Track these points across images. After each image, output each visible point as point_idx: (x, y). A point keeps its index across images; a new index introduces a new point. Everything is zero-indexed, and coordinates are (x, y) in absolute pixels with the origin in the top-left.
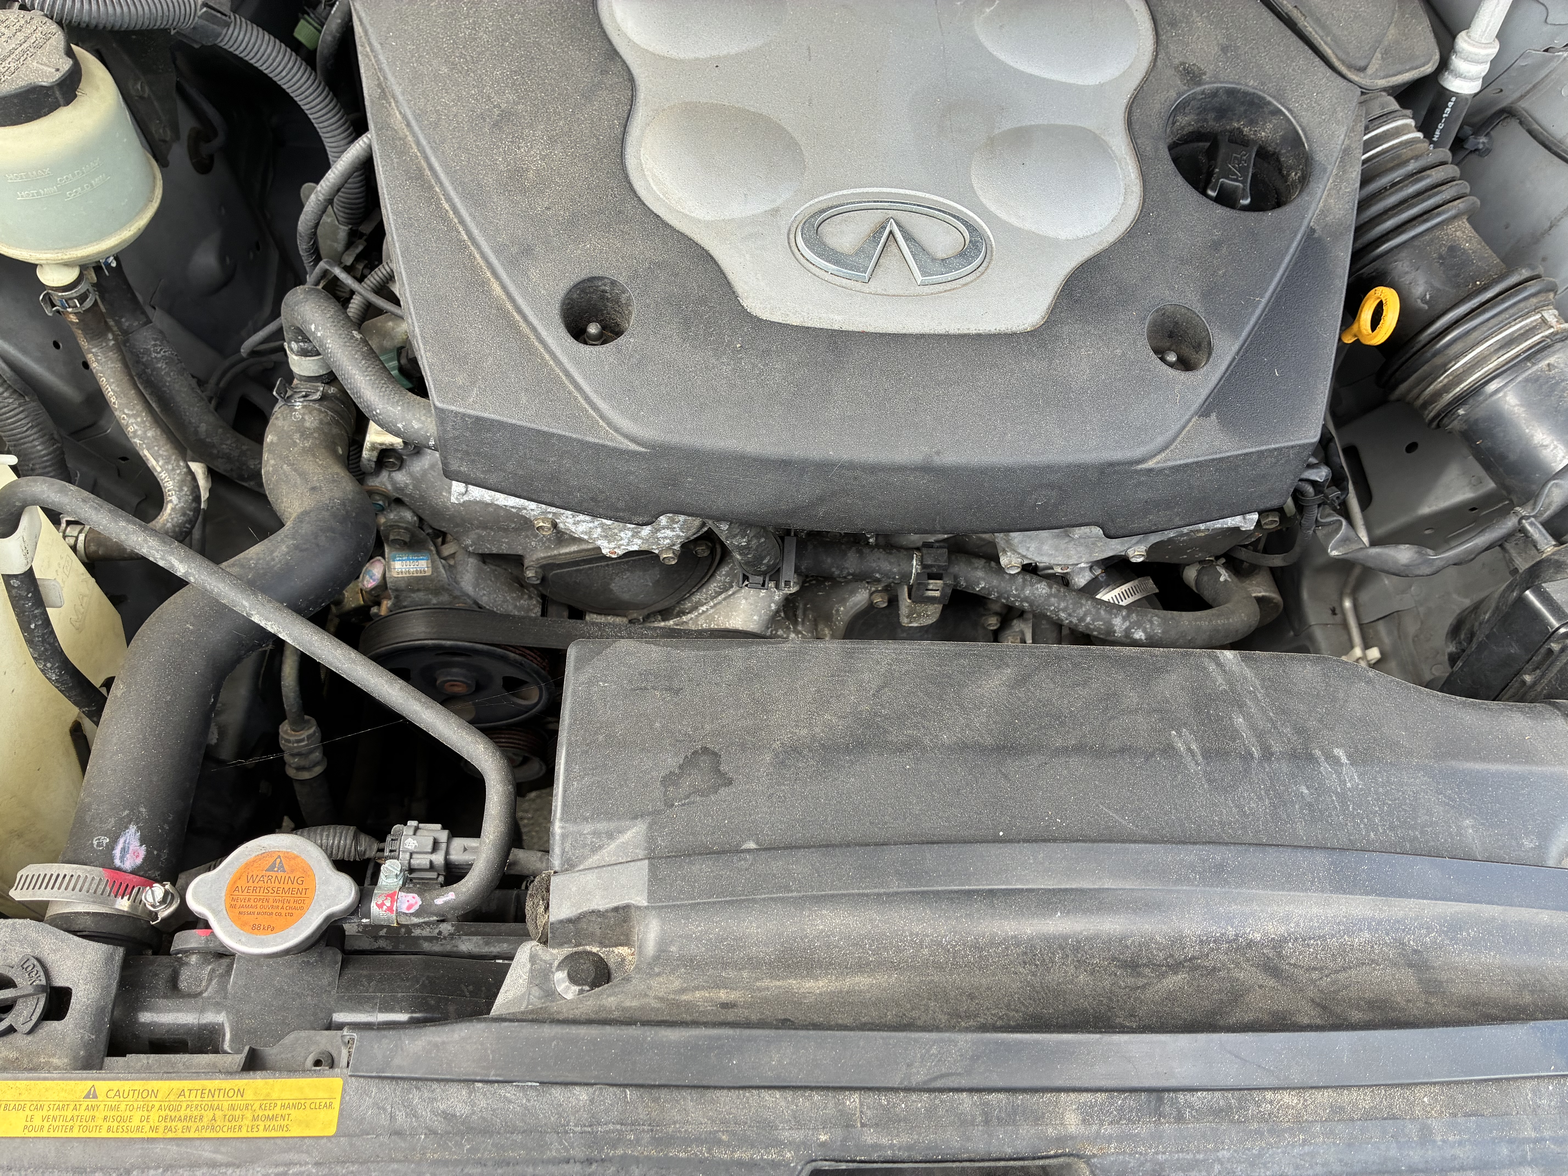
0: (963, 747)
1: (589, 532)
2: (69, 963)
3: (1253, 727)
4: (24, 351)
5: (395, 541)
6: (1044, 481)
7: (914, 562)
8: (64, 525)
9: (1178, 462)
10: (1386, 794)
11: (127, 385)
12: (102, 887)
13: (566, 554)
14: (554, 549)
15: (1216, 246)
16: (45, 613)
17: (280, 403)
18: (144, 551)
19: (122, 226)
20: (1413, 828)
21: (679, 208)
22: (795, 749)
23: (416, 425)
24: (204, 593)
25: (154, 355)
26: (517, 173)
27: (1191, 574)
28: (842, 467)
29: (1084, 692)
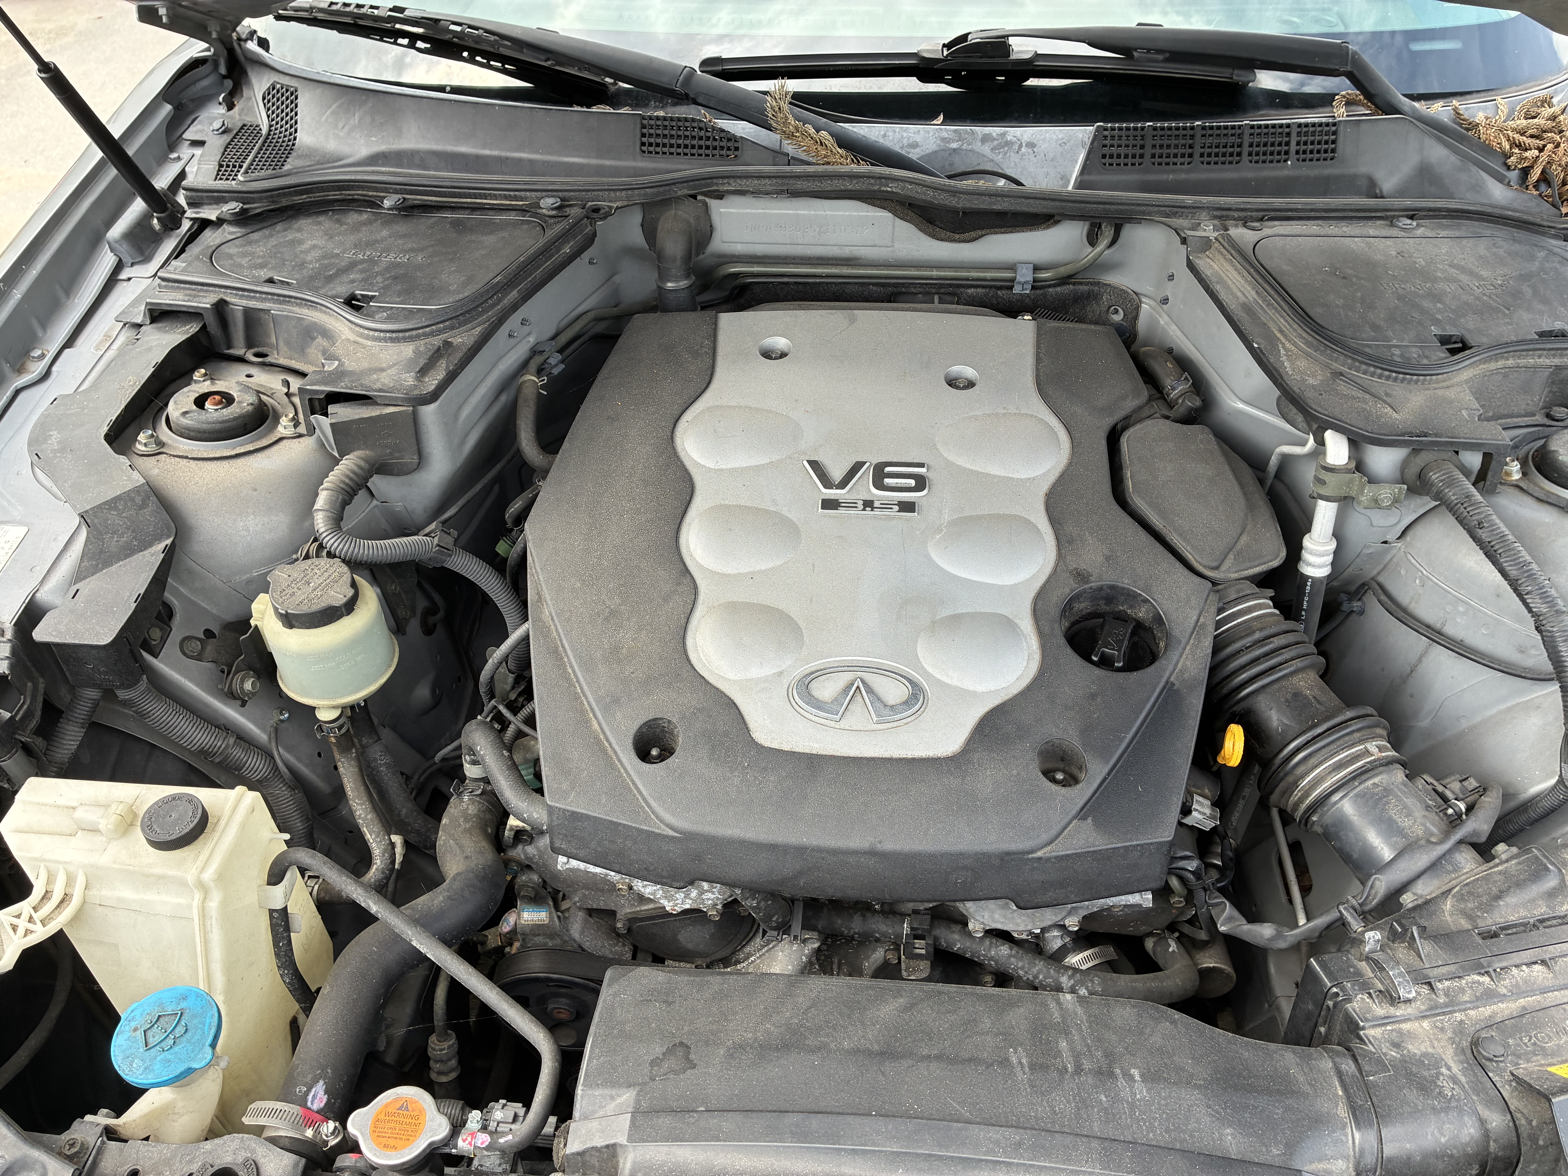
0: (856, 1051)
1: (654, 894)
2: (272, 1165)
3: (1072, 1049)
4: (299, 759)
5: (524, 896)
6: (960, 865)
7: (905, 925)
8: (306, 878)
9: (1061, 853)
10: (1166, 1105)
11: (360, 783)
12: (298, 1119)
13: (646, 910)
14: (637, 906)
15: (1093, 696)
16: (289, 936)
17: (455, 797)
18: (354, 896)
19: (370, 684)
20: (1184, 1132)
21: (717, 672)
22: (741, 1047)
23: (535, 815)
24: (388, 927)
25: (379, 762)
26: (616, 649)
27: (1149, 944)
28: (813, 850)
29: (952, 1018)
